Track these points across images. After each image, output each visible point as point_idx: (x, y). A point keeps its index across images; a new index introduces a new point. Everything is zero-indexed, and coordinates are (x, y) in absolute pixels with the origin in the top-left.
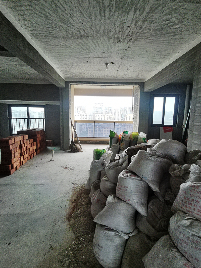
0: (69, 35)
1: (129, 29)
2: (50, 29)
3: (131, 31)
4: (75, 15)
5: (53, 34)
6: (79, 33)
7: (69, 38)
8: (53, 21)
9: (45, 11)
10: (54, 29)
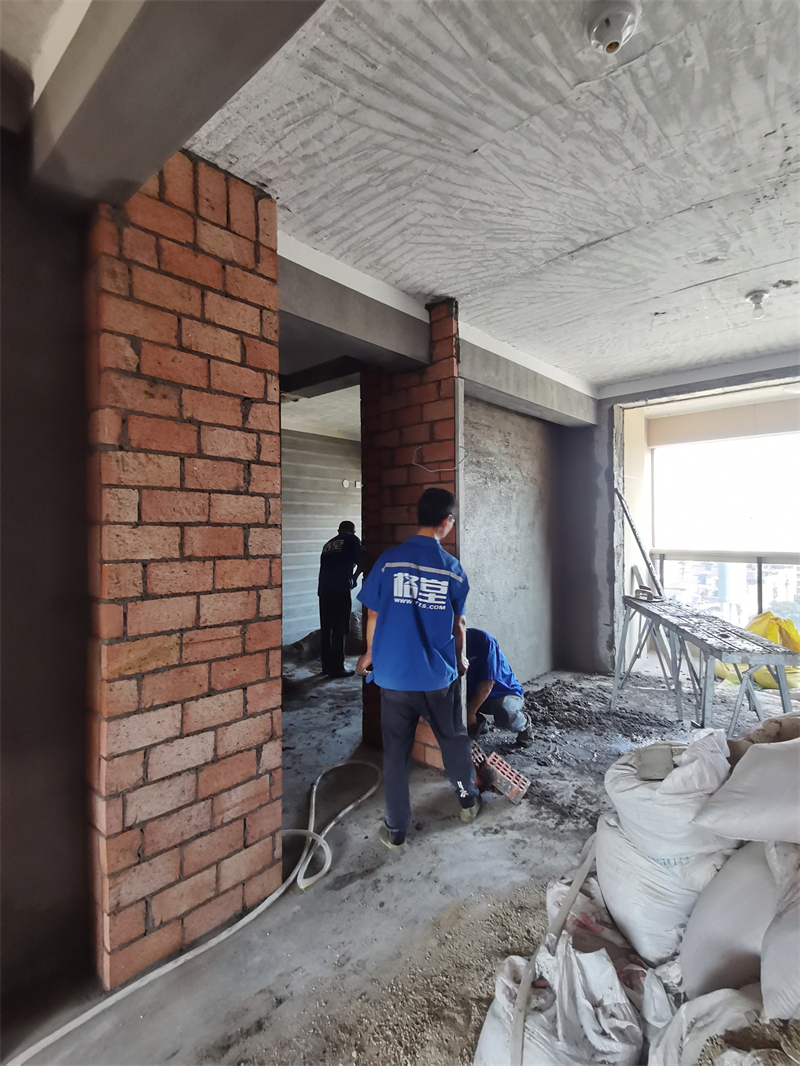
0: (536, 263)
2: (474, 271)
4: (524, 203)
5: (489, 278)
6: (567, 243)
7: (542, 271)
8: (472, 247)
9: (440, 236)
10: (485, 267)
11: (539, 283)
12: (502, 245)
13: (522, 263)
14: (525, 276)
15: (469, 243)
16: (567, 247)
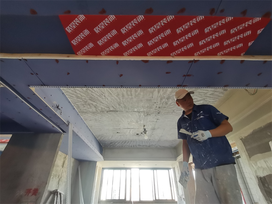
0: (98, 111)
1: (155, 105)
2: (79, 106)
3: (158, 106)
5: (83, 110)
6: (108, 109)
7: (98, 113)
8: (83, 100)
9: (76, 92)
10: (84, 106)
11: (96, 116)
12: (92, 102)
13: (94, 109)
14: (93, 113)
15: (83, 98)
16: (107, 109)
